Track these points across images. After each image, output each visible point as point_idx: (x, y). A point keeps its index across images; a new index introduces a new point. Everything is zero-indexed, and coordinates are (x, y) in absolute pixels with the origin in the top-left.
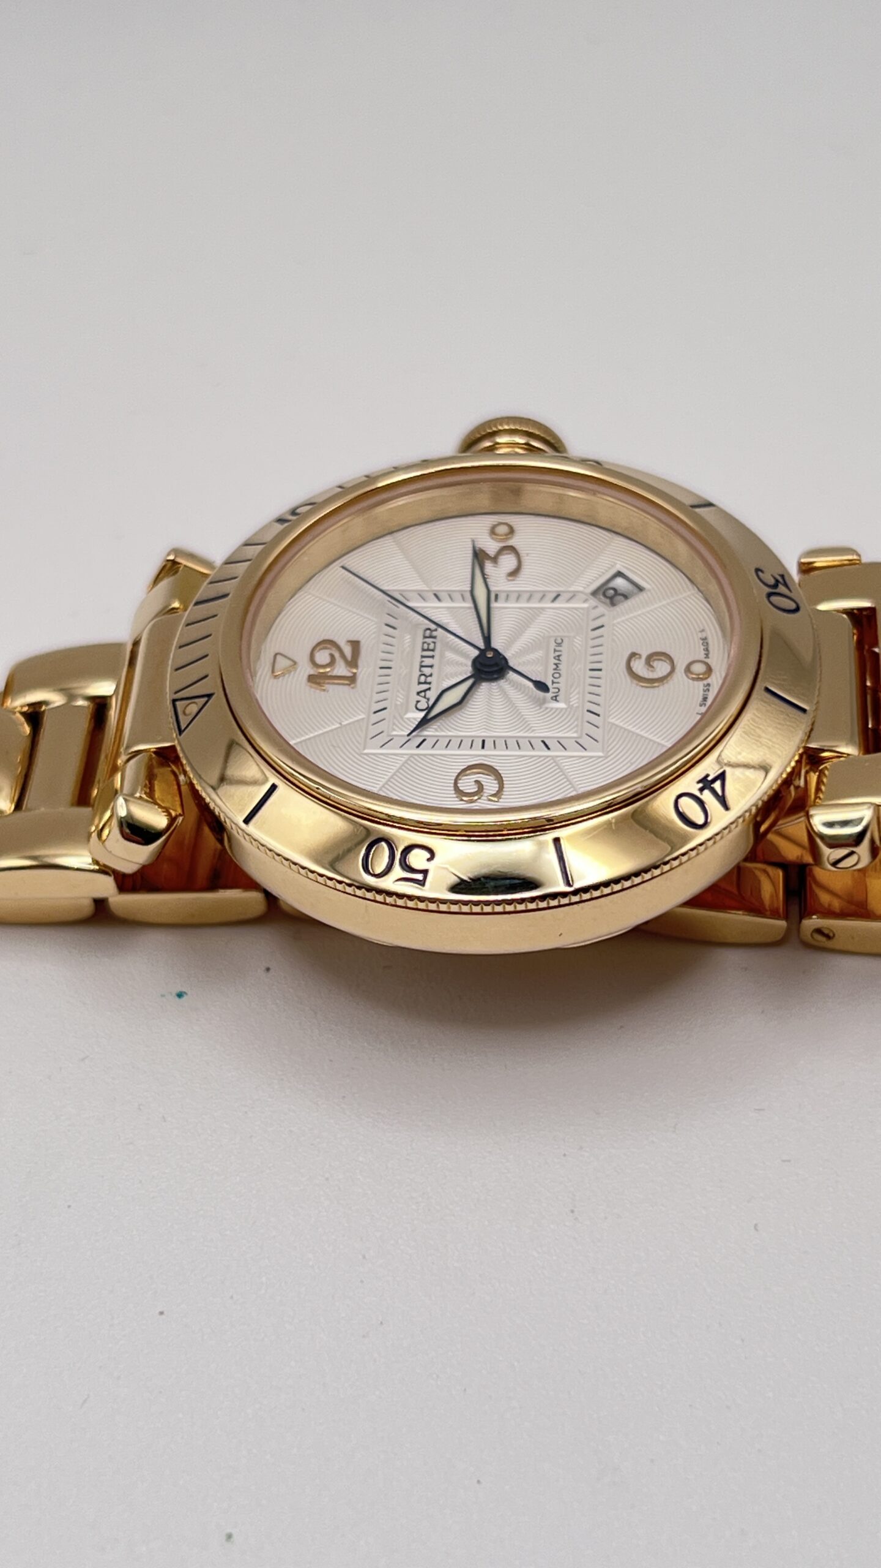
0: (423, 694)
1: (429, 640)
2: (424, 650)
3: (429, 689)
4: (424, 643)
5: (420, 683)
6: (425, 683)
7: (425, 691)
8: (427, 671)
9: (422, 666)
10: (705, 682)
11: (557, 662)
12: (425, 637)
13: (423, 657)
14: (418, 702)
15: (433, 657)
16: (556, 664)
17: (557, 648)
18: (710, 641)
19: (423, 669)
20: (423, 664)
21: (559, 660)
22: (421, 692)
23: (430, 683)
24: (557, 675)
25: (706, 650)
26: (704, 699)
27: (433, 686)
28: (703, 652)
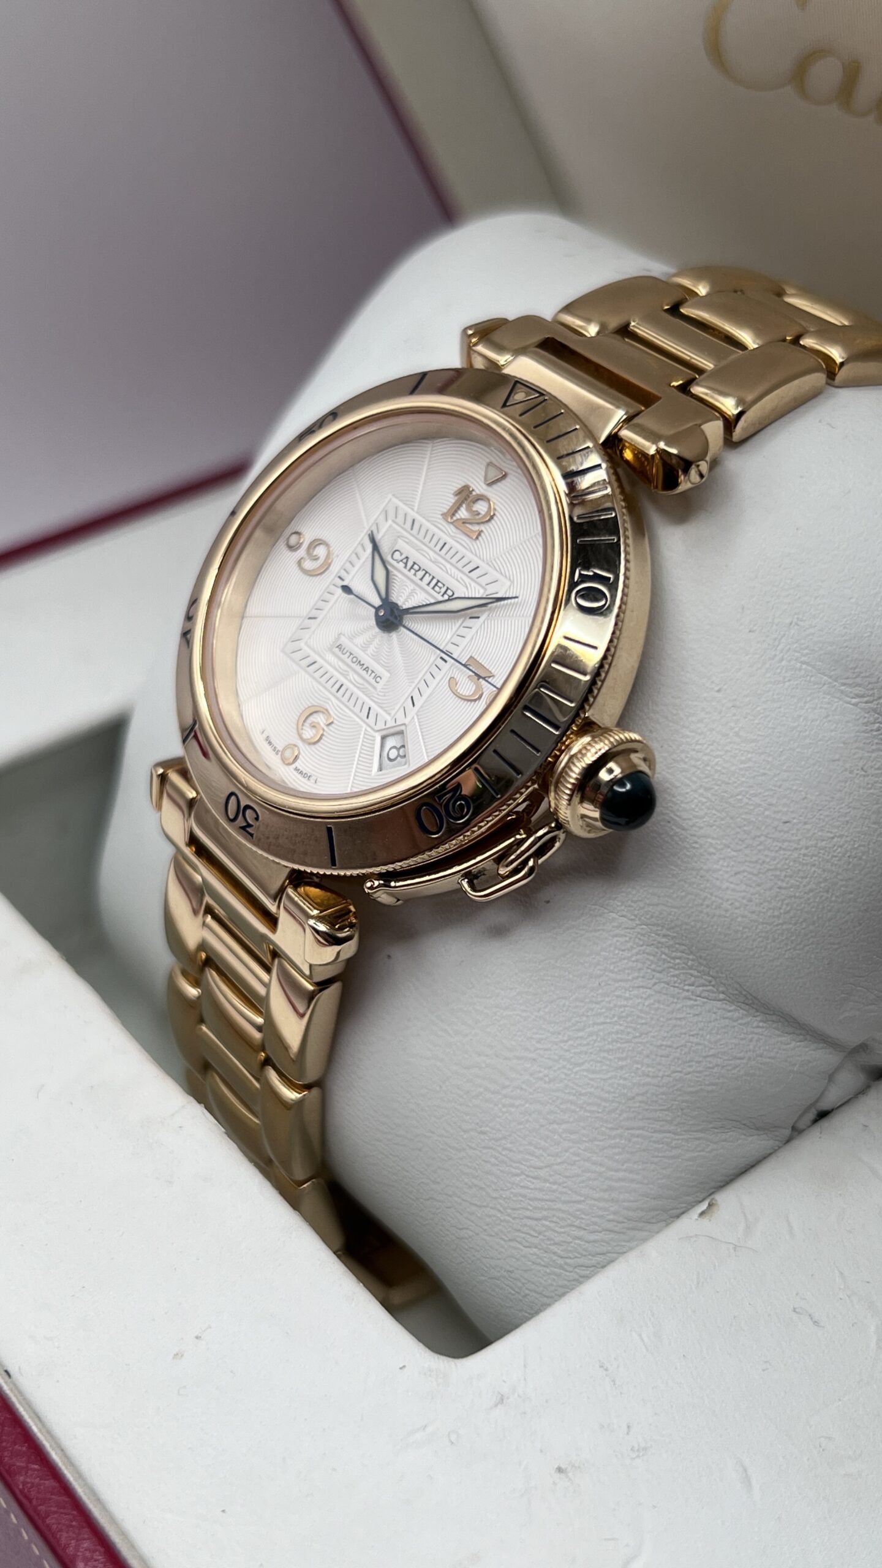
0: (404, 560)
1: (443, 590)
2: (438, 581)
3: (405, 567)
4: (444, 585)
5: (415, 563)
6: (412, 567)
7: (406, 564)
8: (421, 574)
10: (280, 753)
12: (448, 589)
13: (433, 578)
14: (401, 554)
15: (428, 584)
17: (373, 675)
19: (424, 572)
20: (427, 575)
22: (407, 561)
23: (409, 570)
24: (355, 660)
25: (301, 773)
26: (270, 743)
27: (405, 571)
28: (301, 769)
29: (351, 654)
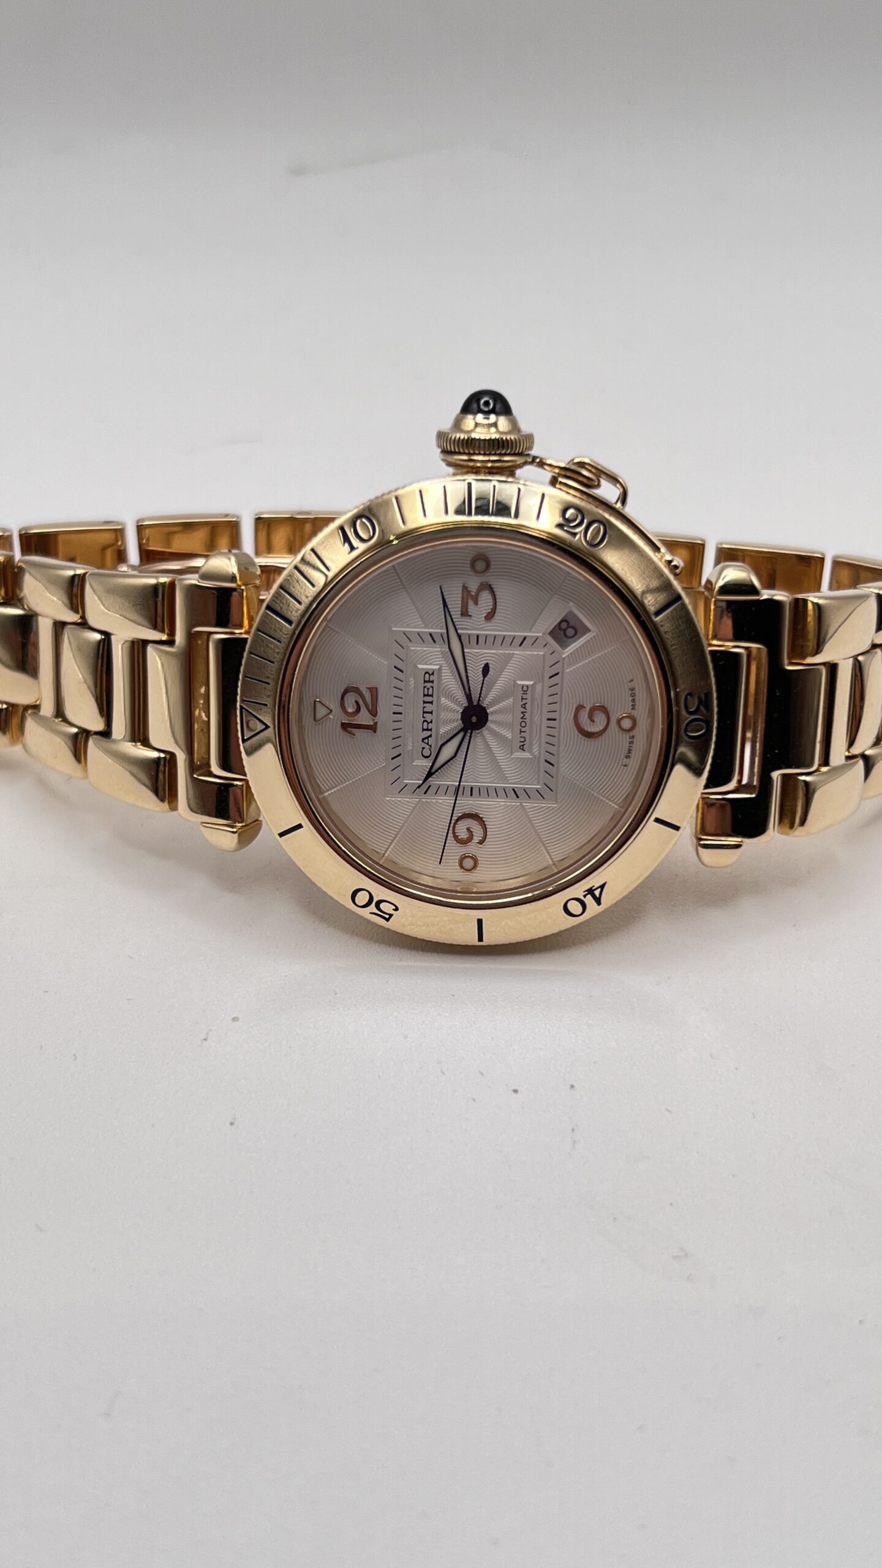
0: (426, 741)
1: (428, 685)
2: (425, 695)
3: (431, 736)
4: (424, 687)
5: (423, 730)
6: (428, 730)
7: (427, 738)
8: (428, 717)
9: (424, 712)
10: (631, 734)
11: (524, 710)
12: (425, 682)
13: (424, 702)
14: (423, 748)
15: (431, 703)
16: (522, 713)
17: (525, 696)
18: (636, 691)
19: (425, 715)
20: (425, 710)
21: (525, 708)
22: (425, 739)
23: (431, 730)
24: (523, 724)
25: (633, 700)
26: (630, 751)
27: (433, 733)
28: (631, 703)
29: (521, 732)
